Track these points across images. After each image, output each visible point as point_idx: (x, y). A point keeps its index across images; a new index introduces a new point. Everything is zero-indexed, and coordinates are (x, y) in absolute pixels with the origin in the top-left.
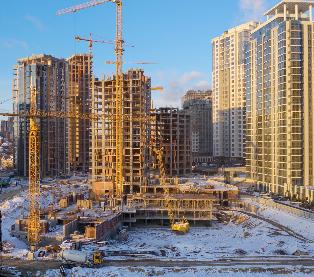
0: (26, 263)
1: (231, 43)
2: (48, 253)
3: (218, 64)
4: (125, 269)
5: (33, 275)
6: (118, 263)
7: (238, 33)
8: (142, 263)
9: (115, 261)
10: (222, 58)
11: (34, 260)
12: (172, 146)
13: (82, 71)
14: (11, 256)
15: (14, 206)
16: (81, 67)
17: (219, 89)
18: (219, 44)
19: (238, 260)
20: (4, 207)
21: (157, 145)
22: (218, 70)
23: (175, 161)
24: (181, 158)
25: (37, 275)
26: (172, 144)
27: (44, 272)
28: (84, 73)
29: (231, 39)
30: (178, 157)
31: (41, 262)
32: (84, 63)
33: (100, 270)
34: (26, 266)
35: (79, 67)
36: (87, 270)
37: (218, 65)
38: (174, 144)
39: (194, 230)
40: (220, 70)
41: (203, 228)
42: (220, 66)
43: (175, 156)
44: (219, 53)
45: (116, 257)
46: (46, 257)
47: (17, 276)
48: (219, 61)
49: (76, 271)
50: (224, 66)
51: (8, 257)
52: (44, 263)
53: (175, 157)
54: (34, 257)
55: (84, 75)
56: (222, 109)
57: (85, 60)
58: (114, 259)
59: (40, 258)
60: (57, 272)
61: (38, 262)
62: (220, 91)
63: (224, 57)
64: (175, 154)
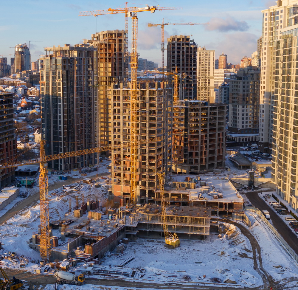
0: (34, 277)
1: (280, 19)
2: (52, 269)
3: (267, 39)
4: (98, 288)
5: (37, 288)
6: (97, 281)
7: (288, 9)
8: (112, 283)
9: (96, 279)
10: (271, 34)
11: (40, 275)
12: (201, 141)
13: (115, 50)
14: (25, 270)
15: (35, 216)
16: (114, 46)
17: (266, 69)
18: (269, 17)
19: (181, 284)
20: (27, 217)
21: (185, 139)
22: (266, 46)
23: (203, 155)
24: (212, 152)
25: (39, 288)
26: (201, 139)
27: (45, 286)
28: (117, 51)
29: (280, 14)
30: (208, 151)
31: (45, 277)
32: (117, 41)
33: (81, 287)
34: (34, 280)
35: (112, 45)
36: (72, 286)
37: (266, 41)
38: (203, 139)
39: (187, 243)
40: (268, 47)
41: (196, 240)
42: (268, 42)
43: (204, 150)
44: (268, 27)
45: (97, 276)
46: (49, 272)
47: (26, 289)
48: (268, 37)
49: (65, 288)
50: (272, 43)
51: (23, 271)
52: (47, 278)
53: (203, 152)
54: (41, 272)
55: (117, 54)
56: (269, 90)
57: (118, 36)
58: (95, 278)
59: (45, 273)
60: (52, 286)
61: (43, 276)
62: (267, 70)
63: (273, 32)
64: (204, 148)
